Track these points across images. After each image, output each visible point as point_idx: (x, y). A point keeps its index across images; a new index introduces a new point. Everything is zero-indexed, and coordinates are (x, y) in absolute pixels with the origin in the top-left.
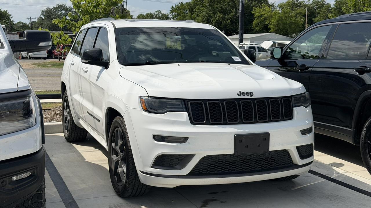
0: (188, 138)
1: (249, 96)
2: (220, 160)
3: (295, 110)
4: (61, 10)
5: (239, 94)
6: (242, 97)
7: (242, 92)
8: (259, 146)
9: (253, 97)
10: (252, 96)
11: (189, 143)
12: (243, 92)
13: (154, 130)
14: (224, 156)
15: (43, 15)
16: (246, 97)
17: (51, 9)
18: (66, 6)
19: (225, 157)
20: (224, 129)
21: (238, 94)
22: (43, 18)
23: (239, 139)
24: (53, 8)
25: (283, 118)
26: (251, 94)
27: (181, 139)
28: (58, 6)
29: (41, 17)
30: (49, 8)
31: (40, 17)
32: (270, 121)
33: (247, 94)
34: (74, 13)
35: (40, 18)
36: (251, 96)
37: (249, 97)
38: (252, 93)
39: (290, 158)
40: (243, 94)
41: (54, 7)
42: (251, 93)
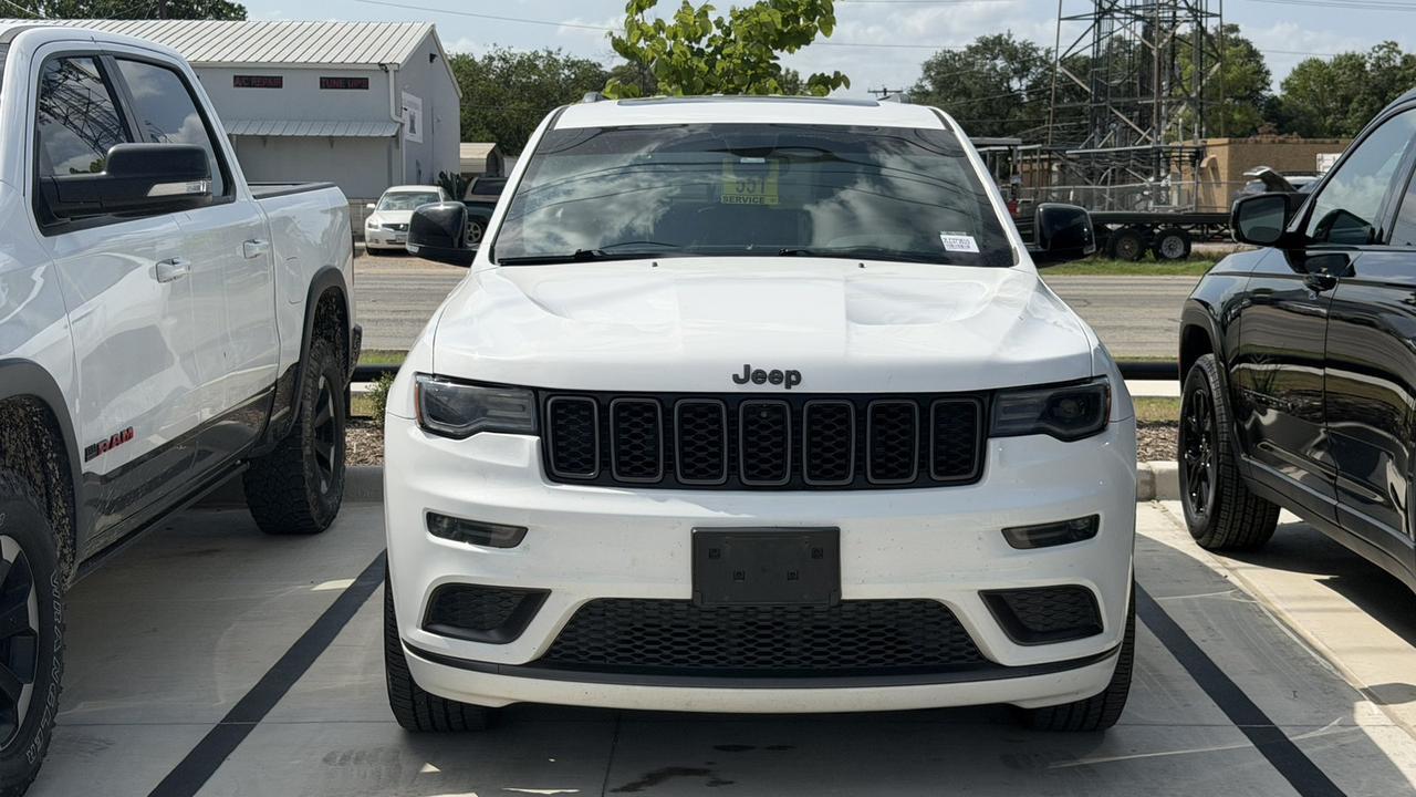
0: (527, 529)
1: (783, 384)
2: (649, 621)
3: (994, 445)
4: (995, 58)
5: (742, 376)
6: (751, 387)
7: (753, 369)
8: (792, 576)
9: (795, 389)
10: (793, 387)
11: (527, 548)
12: (758, 371)
13: (428, 495)
14: (661, 604)
15: (930, 76)
16: (767, 387)
17: (956, 55)
18: (1011, 42)
19: (666, 609)
20: (661, 504)
21: (736, 379)
22: (929, 87)
23: (708, 545)
24: (965, 49)
25: (929, 476)
26: (793, 377)
27: (506, 533)
28: (984, 44)
29: (923, 87)
30: (949, 52)
31: (917, 86)
32: (861, 485)
33: (776, 377)
34: (1041, 66)
35: (916, 90)
36: (788, 387)
37: (781, 388)
38: (797, 374)
39: (963, 636)
40: (759, 376)
41: (970, 48)
42: (789, 373)
